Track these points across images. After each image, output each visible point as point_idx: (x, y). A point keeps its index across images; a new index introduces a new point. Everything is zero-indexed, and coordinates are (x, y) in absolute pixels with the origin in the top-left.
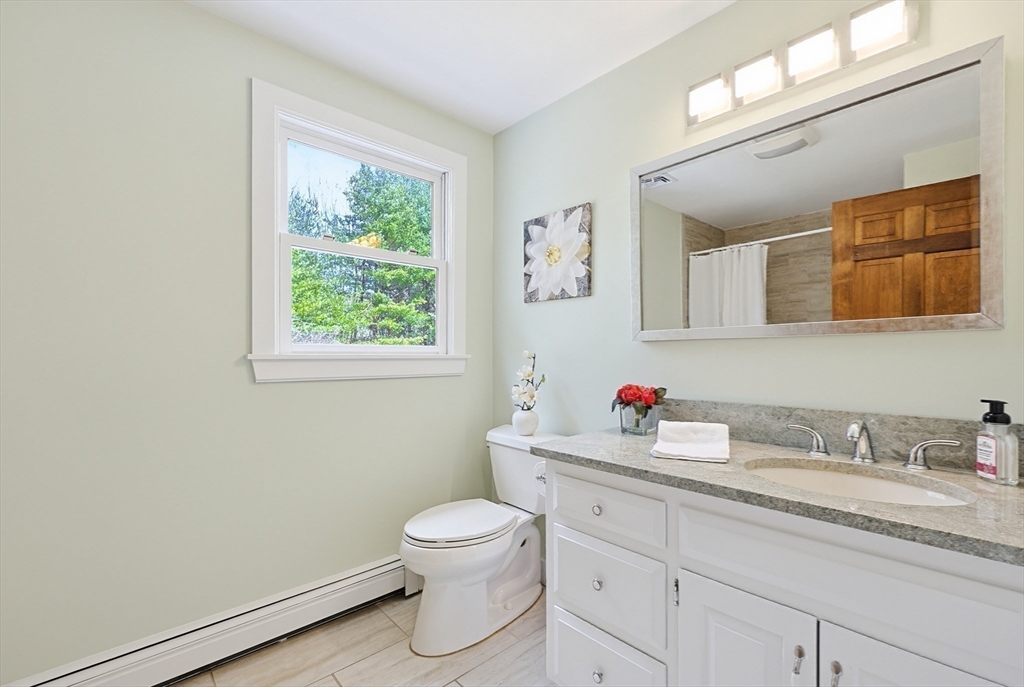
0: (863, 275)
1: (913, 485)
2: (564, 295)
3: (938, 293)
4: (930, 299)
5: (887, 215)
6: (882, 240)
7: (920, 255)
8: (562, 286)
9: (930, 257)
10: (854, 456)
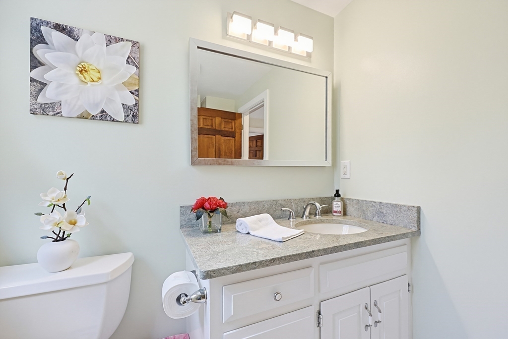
0: (203, 141)
1: (327, 223)
2: (103, 116)
3: (225, 152)
4: (223, 153)
5: (210, 118)
6: (209, 127)
7: (220, 136)
8: (103, 106)
9: (223, 138)
10: (302, 217)
